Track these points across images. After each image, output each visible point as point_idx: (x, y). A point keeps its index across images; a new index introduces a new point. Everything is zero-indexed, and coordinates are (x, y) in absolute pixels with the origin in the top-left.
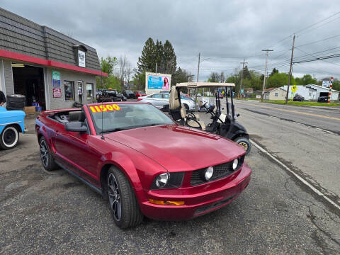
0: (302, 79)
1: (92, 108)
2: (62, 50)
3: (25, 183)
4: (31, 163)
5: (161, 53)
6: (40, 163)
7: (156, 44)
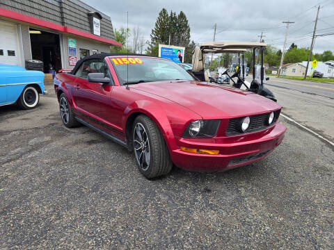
0: (322, 55)
1: (113, 59)
2: (78, 16)
3: (48, 138)
4: (53, 122)
5: (175, 24)
6: (61, 122)
7: (169, 15)
